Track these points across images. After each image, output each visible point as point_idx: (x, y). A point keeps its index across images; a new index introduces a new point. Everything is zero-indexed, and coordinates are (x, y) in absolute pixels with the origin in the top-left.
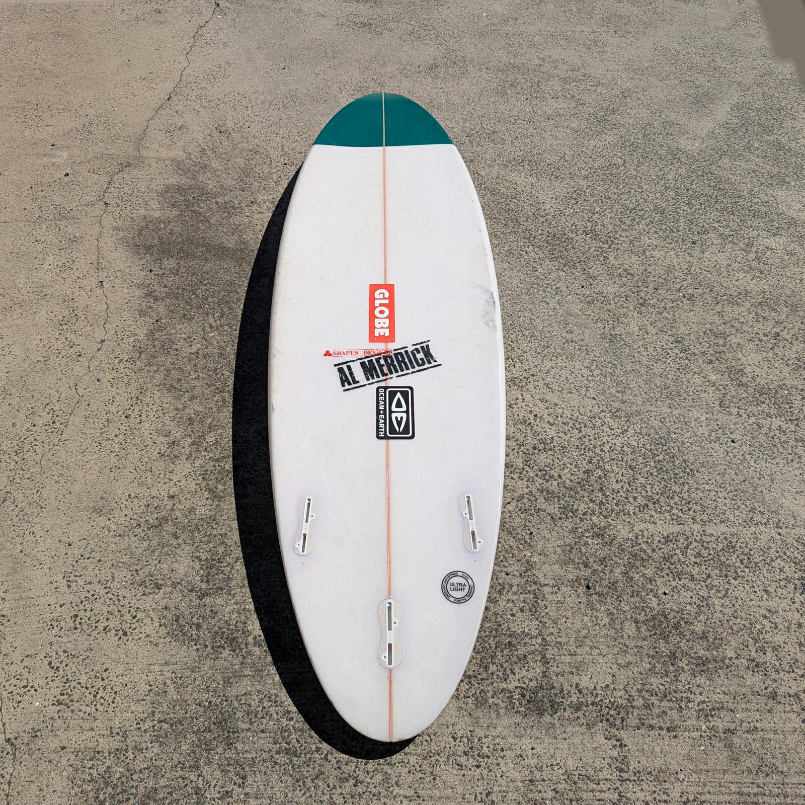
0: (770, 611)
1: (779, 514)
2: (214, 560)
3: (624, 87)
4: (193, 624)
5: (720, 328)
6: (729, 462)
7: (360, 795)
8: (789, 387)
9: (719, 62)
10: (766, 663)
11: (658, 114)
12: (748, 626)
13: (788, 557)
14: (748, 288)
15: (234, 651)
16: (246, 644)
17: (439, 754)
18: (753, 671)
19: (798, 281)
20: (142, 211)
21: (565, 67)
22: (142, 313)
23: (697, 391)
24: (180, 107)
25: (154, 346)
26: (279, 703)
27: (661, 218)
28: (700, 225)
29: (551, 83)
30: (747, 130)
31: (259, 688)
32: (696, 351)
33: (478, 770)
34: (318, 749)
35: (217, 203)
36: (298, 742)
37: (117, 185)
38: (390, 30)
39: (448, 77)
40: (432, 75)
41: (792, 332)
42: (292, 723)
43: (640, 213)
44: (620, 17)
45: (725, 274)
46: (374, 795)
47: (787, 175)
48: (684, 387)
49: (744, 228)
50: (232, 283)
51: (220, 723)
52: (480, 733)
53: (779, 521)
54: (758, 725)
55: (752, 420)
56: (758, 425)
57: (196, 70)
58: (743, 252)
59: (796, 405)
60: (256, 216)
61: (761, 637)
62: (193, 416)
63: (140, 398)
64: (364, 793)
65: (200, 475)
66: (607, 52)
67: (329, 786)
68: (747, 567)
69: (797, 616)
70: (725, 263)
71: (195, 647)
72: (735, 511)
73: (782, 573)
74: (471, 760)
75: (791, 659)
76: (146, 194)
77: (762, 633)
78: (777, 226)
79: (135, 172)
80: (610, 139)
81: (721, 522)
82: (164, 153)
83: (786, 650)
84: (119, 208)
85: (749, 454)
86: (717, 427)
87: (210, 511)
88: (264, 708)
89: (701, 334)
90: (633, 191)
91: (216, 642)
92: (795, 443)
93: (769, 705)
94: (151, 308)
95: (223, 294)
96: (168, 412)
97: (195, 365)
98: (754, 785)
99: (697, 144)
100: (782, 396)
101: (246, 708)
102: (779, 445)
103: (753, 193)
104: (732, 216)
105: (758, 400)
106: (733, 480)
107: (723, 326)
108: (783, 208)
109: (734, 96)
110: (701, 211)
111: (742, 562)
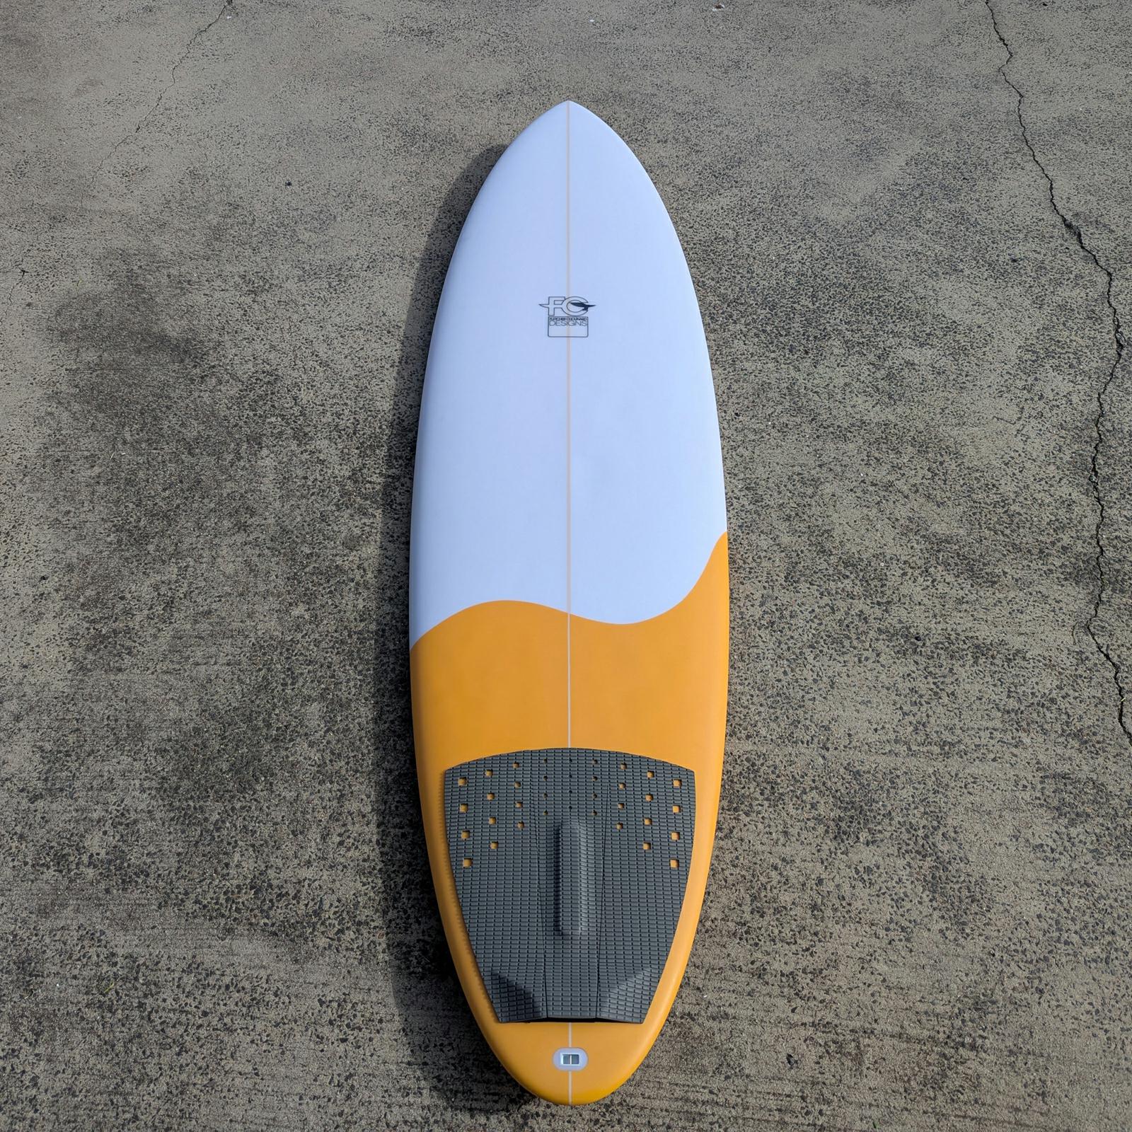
0: (784, 860)
1: (829, 729)
2: (60, 752)
3: (761, 129)
4: (16, 833)
5: (813, 472)
6: (779, 657)
7: (181, 1066)
8: (888, 557)
9: (908, 95)
10: (760, 929)
11: (801, 168)
12: (749, 877)
13: (828, 789)
14: (865, 418)
15: (61, 871)
16: (78, 864)
17: (296, 1021)
18: (741, 939)
19: (938, 410)
20: (68, 284)
21: (687, 98)
22: (39, 421)
23: (759, 557)
24: (148, 142)
25: (44, 466)
26: (104, 942)
27: (769, 316)
28: (821, 327)
29: (662, 121)
30: (922, 195)
31: (82, 921)
32: (772, 503)
33: (342, 1046)
34: (141, 1005)
35: (169, 276)
36: (117, 993)
37: (43, 246)
38: (457, 40)
39: (520, 108)
40: (500, 105)
41: (912, 481)
42: (115, 969)
43: (742, 308)
44: (782, 28)
45: (839, 397)
46: (200, 1068)
47: (961, 260)
48: (742, 551)
49: (881, 333)
50: (166, 384)
51: (23, 963)
52: (356, 997)
53: (828, 739)
54: (731, 1011)
55: (826, 600)
56: (832, 608)
57: (180, 91)
58: (871, 366)
59: (891, 584)
60: (217, 295)
61: (763, 894)
62: (75, 560)
63: (12, 534)
64: (187, 1065)
65: (67, 639)
66: (751, 77)
67: (144, 1052)
68: (767, 799)
69: (820, 868)
70: (841, 382)
71: (11, 864)
72: (771, 724)
73: (813, 811)
74: (337, 1031)
75: (797, 926)
76: (77, 260)
77: (765, 889)
78: (928, 332)
79: (69, 230)
80: (724, 201)
81: (748, 737)
82: (114, 205)
83: (792, 913)
84: (39, 278)
85: (811, 646)
86: (774, 608)
87: (71, 687)
88: (83, 947)
89: (785, 479)
90: (739, 276)
91: (40, 858)
92: (876, 635)
93: (753, 985)
94: (51, 414)
95: (150, 398)
96: (43, 555)
97: (93, 493)
98: (706, 1091)
99: (846, 212)
100: (876, 570)
101: (59, 946)
102: (854, 637)
103: (906, 284)
104: (868, 317)
105: (840, 573)
106: (779, 681)
107: (818, 469)
108: (944, 307)
109: (915, 146)
110: (826, 309)
111: (762, 794)
